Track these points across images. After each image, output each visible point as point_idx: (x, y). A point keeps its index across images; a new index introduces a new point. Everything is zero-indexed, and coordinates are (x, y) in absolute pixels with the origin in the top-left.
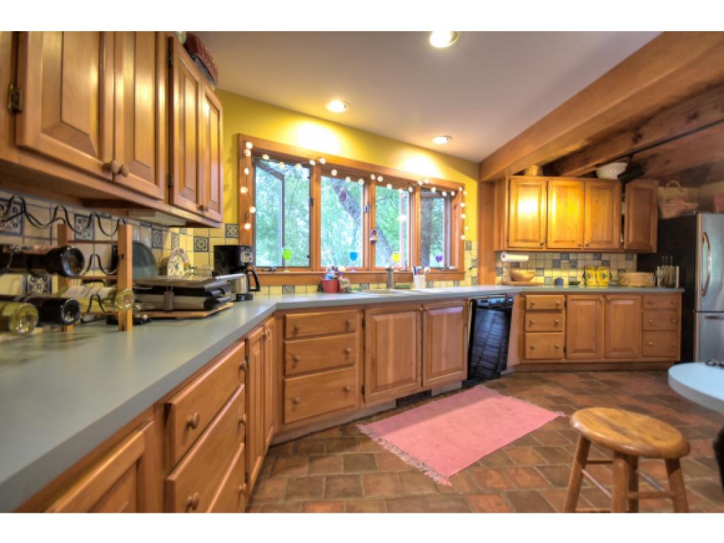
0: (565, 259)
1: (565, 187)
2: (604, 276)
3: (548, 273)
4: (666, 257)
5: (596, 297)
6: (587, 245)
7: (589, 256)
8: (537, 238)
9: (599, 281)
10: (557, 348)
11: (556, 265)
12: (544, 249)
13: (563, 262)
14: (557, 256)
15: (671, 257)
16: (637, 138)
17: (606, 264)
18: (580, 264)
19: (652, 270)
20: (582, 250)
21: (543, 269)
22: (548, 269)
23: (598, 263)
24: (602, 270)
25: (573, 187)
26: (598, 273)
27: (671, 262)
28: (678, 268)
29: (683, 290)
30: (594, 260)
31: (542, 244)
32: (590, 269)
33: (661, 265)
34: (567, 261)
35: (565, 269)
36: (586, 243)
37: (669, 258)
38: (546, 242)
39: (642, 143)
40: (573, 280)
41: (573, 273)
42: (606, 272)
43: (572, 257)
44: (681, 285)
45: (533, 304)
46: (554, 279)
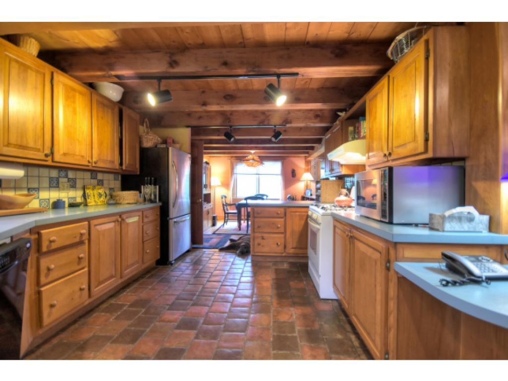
0: (64, 177)
1: (73, 90)
2: (100, 195)
3: (44, 195)
4: (149, 178)
5: (114, 218)
6: (95, 163)
7: (88, 175)
8: (39, 146)
9: (96, 199)
10: (81, 290)
11: (54, 184)
12: (50, 163)
13: (61, 180)
14: (54, 173)
15: (153, 179)
16: (173, 63)
17: (101, 183)
18: (79, 184)
19: (137, 188)
20: (90, 168)
21: (38, 189)
22: (44, 189)
23: (95, 182)
24: (98, 189)
25: (81, 93)
26: (96, 192)
27: (153, 182)
28: (157, 187)
29: (160, 204)
30: (92, 178)
31: (46, 156)
32: (89, 188)
33: (144, 185)
34: (66, 180)
35: (64, 189)
36: (94, 160)
37: (151, 179)
38: (52, 153)
39: (177, 70)
40: (72, 201)
41: (72, 193)
42: (101, 191)
43: (71, 174)
44: (160, 200)
45: (51, 242)
46: (51, 201)
